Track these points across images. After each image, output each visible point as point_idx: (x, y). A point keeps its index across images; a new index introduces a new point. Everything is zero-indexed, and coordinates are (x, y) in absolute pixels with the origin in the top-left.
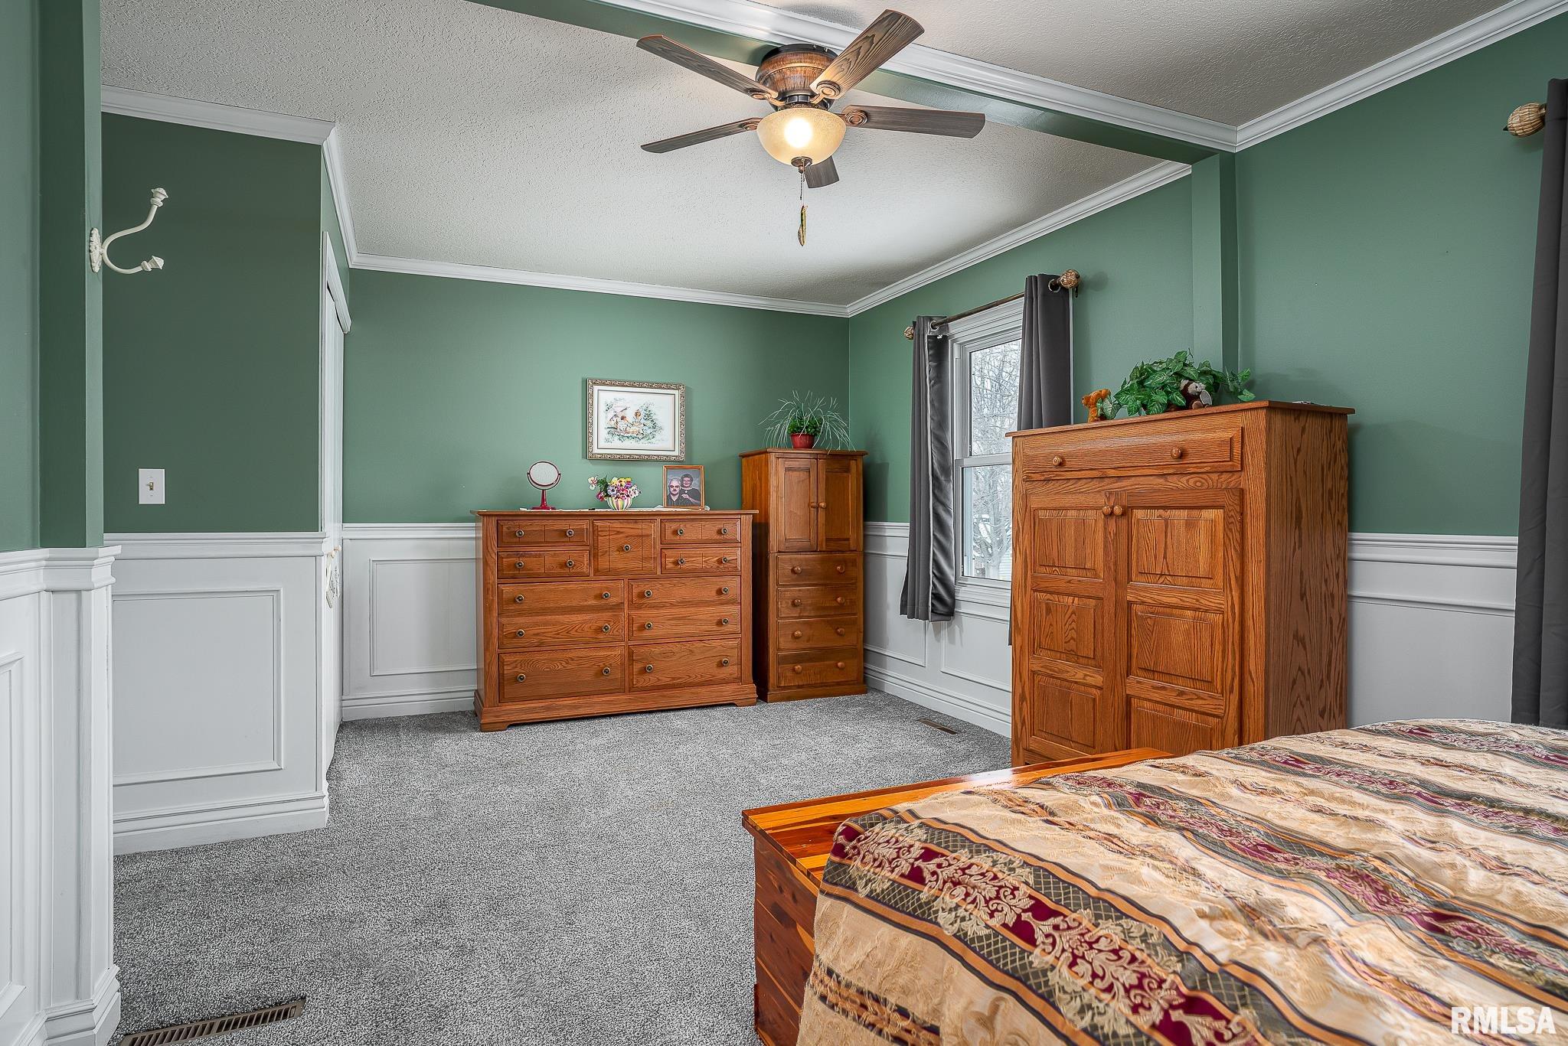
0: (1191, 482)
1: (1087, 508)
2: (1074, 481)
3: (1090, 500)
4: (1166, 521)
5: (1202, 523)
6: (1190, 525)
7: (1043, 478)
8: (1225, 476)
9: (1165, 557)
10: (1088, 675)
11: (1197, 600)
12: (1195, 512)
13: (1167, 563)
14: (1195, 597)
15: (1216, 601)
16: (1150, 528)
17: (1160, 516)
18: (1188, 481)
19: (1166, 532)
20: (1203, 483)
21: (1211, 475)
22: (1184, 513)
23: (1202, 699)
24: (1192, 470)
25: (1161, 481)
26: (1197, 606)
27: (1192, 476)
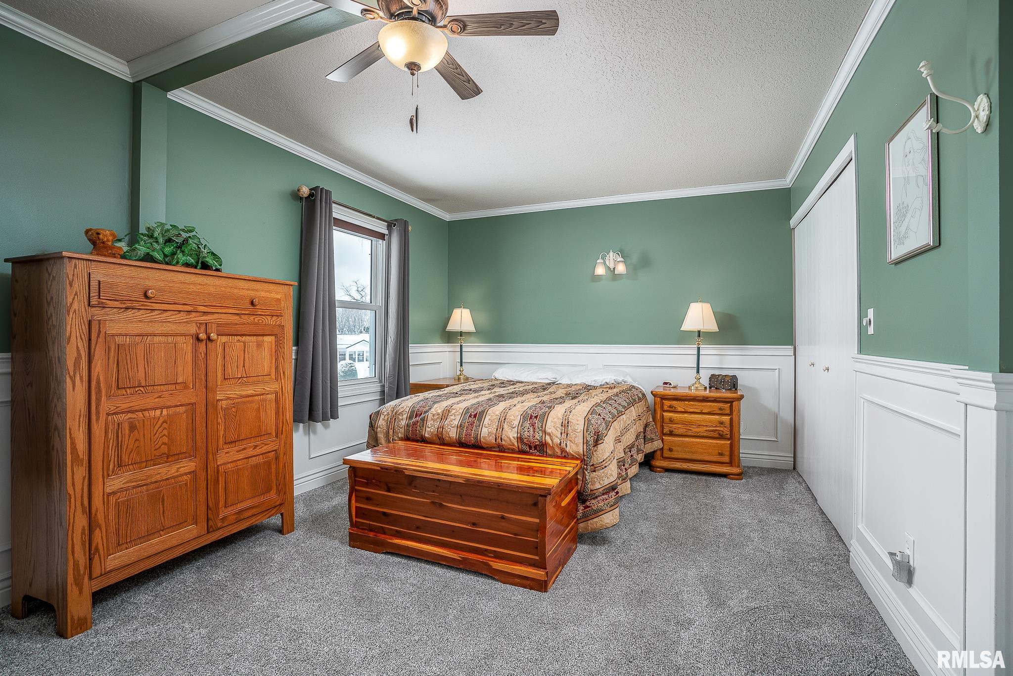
0: (256, 320)
1: (176, 335)
2: (160, 312)
3: (181, 329)
4: (244, 343)
5: (266, 345)
6: (259, 345)
7: (124, 306)
8: (274, 318)
9: (244, 366)
10: (181, 467)
11: (264, 389)
12: (260, 338)
13: (245, 370)
14: (262, 387)
15: (274, 387)
16: (234, 348)
17: (239, 340)
18: (254, 319)
19: (244, 351)
20: (263, 321)
21: (267, 317)
22: (254, 339)
23: (268, 444)
24: (260, 313)
25: (237, 317)
26: (264, 392)
27: (257, 316)
